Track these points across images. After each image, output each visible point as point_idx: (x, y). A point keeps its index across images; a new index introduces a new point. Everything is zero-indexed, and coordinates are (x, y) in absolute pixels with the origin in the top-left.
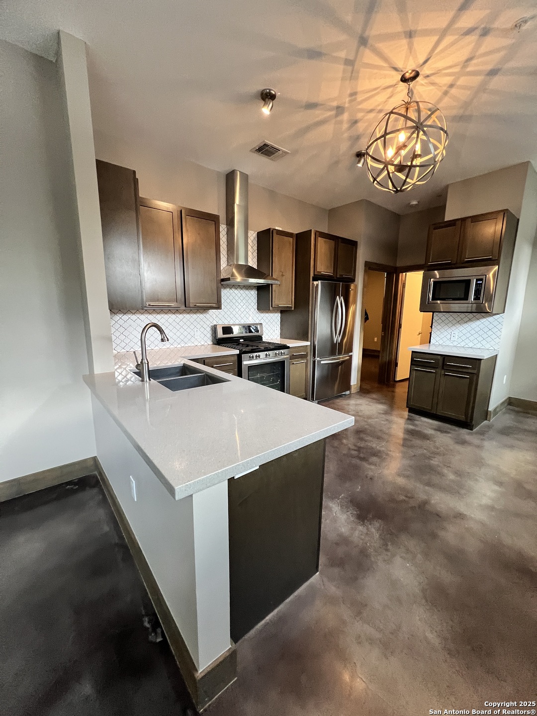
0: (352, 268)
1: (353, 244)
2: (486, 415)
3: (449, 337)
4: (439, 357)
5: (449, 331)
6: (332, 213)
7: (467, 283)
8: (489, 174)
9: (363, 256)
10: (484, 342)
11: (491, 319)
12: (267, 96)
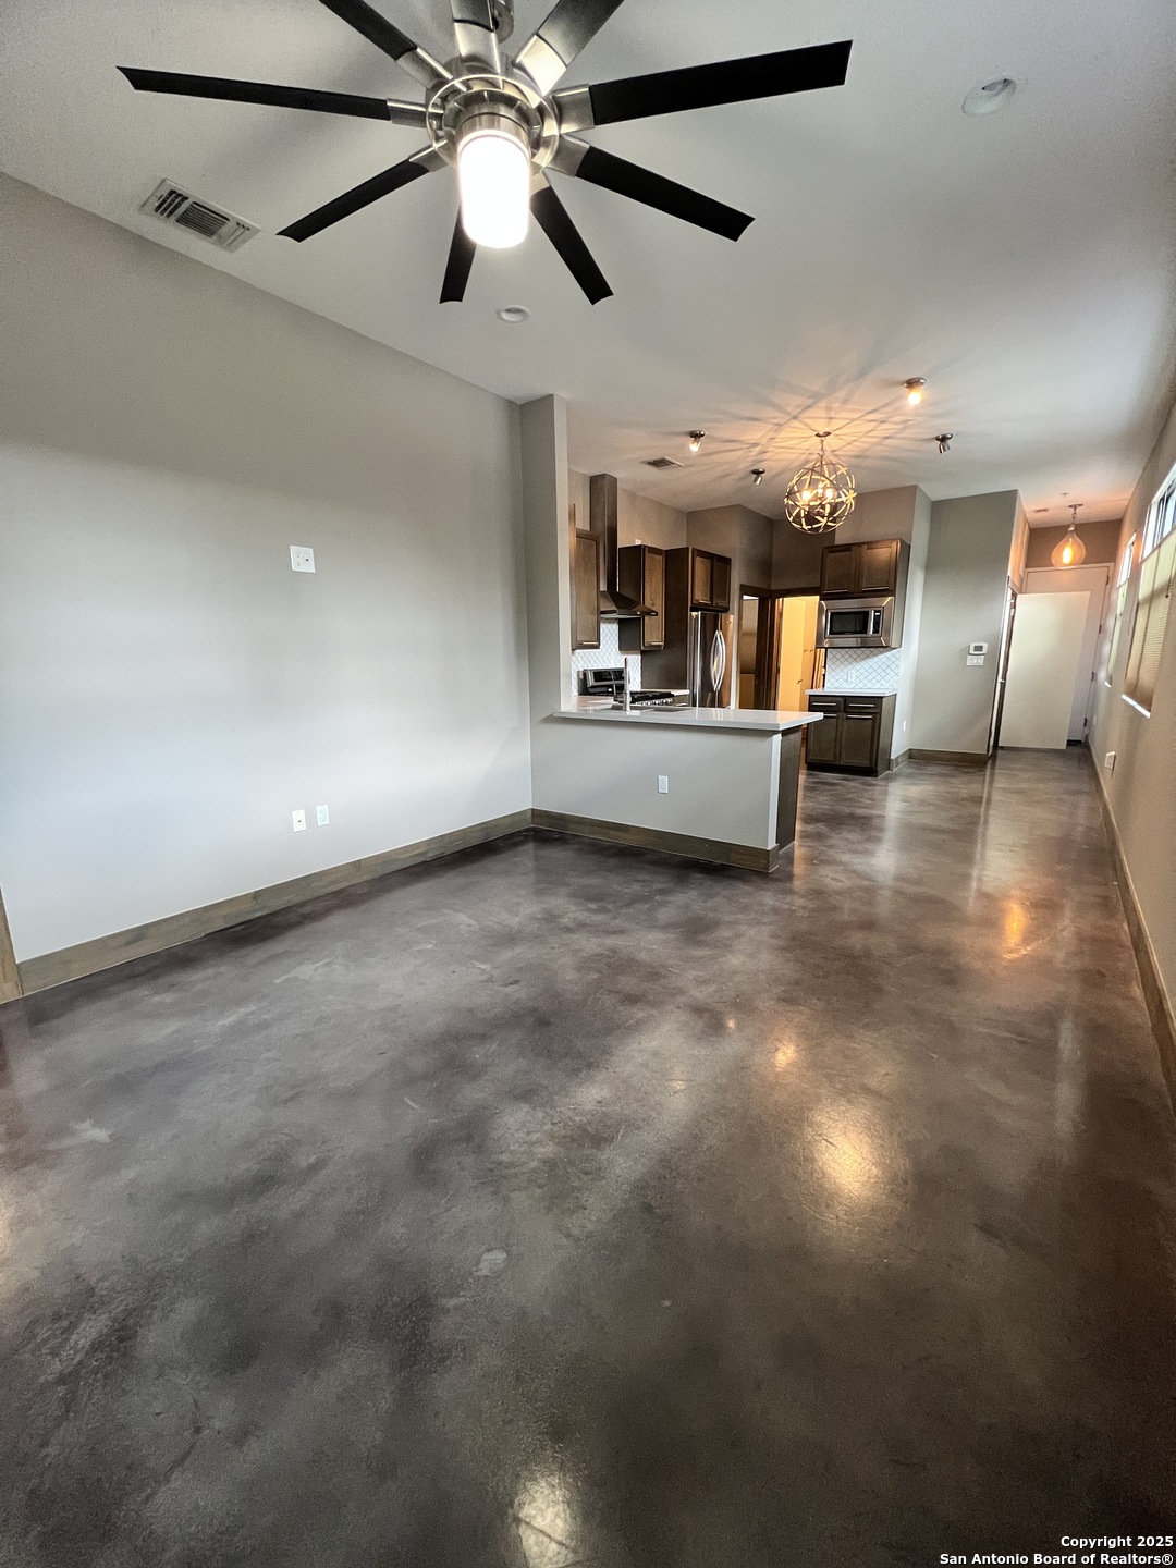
0: (725, 594)
1: (726, 561)
2: (888, 764)
3: (845, 677)
4: (840, 699)
5: (846, 670)
6: (693, 518)
7: (866, 615)
8: (882, 491)
9: (737, 577)
10: (883, 681)
11: (888, 654)
12: (696, 436)
